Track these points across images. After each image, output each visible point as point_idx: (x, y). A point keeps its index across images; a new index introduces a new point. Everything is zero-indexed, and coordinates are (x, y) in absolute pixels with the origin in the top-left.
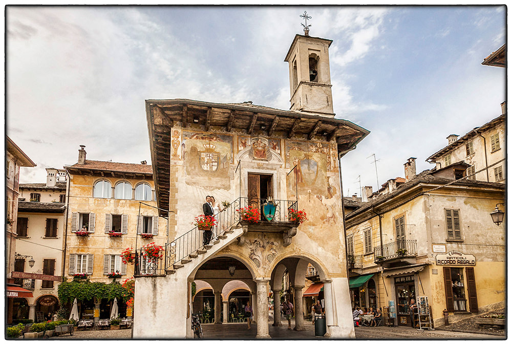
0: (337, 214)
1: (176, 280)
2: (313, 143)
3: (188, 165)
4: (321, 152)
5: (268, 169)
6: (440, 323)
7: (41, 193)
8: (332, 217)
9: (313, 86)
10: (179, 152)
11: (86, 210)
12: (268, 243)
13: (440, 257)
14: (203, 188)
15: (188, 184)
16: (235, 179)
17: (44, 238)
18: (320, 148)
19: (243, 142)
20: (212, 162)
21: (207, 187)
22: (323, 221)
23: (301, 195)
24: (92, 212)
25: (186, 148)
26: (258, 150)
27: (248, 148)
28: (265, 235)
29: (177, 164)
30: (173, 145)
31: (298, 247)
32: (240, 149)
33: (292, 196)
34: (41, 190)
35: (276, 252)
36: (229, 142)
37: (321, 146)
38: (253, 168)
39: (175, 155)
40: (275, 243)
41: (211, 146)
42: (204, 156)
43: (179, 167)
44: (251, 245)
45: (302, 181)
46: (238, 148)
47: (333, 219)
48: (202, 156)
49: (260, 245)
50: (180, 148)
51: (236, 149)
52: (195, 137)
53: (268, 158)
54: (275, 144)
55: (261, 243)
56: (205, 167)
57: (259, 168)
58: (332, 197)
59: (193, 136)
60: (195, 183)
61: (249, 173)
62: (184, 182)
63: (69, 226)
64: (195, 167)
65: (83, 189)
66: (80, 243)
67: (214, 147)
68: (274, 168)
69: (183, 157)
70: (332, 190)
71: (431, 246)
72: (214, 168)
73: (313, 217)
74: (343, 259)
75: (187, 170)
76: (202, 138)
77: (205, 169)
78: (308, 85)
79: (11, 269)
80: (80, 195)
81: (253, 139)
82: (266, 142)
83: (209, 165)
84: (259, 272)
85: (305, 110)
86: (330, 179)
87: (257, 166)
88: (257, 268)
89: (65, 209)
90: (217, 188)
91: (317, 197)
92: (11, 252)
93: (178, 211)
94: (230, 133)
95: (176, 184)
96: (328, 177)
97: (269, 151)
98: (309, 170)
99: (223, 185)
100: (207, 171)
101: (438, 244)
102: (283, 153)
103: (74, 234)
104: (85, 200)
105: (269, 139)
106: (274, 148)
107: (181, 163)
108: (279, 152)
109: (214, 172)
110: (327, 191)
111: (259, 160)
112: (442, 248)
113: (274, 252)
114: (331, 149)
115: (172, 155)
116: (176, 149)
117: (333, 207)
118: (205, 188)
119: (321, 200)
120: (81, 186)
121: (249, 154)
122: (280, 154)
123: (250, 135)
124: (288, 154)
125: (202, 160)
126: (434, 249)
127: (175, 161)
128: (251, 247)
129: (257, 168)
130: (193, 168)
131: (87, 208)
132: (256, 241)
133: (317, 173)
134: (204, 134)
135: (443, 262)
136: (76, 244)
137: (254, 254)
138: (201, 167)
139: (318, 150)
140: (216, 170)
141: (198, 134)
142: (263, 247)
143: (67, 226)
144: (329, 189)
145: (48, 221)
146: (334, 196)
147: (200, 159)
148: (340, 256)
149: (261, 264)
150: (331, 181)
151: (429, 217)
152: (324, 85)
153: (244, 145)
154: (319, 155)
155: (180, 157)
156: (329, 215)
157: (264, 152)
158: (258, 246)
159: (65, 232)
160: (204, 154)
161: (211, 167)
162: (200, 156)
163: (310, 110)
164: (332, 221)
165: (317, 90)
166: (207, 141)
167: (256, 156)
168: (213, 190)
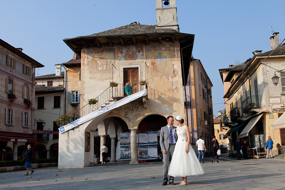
0: (179, 86)
1: (79, 131)
2: (163, 45)
3: (90, 68)
4: (169, 50)
5: (135, 64)
6: (275, 153)
7: (53, 80)
8: (176, 89)
9: (164, 10)
10: (86, 62)
11: (76, 89)
12: (135, 107)
13: (275, 107)
14: (98, 80)
15: (90, 79)
16: (116, 73)
17: (53, 109)
18: (168, 47)
19: (121, 51)
20: (103, 65)
21: (100, 79)
22: (170, 92)
23: (156, 77)
24: (80, 90)
25: (89, 59)
26: (129, 54)
27: (124, 54)
28: (133, 103)
29: (85, 68)
30: (83, 59)
31: (153, 109)
32: (119, 55)
33: (150, 79)
34: (53, 78)
35: (140, 112)
36: (112, 52)
37: (169, 46)
38: (126, 65)
39: (83, 64)
40: (139, 107)
41: (103, 56)
42: (99, 62)
43: (85, 70)
44: (125, 109)
45: (156, 69)
46: (118, 55)
47: (176, 90)
48: (98, 63)
49: (131, 109)
50: (86, 59)
51: (117, 56)
52: (94, 52)
53: (135, 58)
54: (139, 49)
55: (131, 108)
56: (100, 68)
57: (130, 65)
58: (175, 76)
59: (93, 52)
60: (94, 78)
61: (124, 69)
62: (88, 78)
63: (67, 100)
64: (94, 69)
65: (74, 76)
66: (73, 110)
67: (104, 56)
68: (139, 64)
69: (88, 64)
70: (176, 73)
71: (268, 99)
72: (105, 68)
73: (163, 90)
74: (183, 114)
75: (90, 72)
76: (98, 52)
77: (100, 69)
78: (160, 10)
79: (32, 129)
80: (72, 80)
81: (127, 49)
82: (134, 49)
83: (101, 67)
84: (130, 124)
85: (159, 26)
86: (175, 65)
87: (129, 64)
88: (129, 122)
89: (64, 90)
90: (106, 79)
91: (166, 77)
92: (32, 119)
93: (85, 94)
94: (113, 47)
95: (84, 79)
96: (173, 65)
97: (136, 54)
98: (161, 62)
99: (109, 77)
100: (100, 70)
101: (274, 97)
102: (144, 54)
103: (70, 105)
104: (76, 83)
105: (136, 47)
106: (139, 52)
107: (87, 67)
108: (142, 54)
109: (104, 70)
110: (172, 73)
111: (130, 60)
112: (278, 100)
113: (139, 112)
114: (175, 47)
115: (82, 64)
116: (84, 61)
117: (176, 82)
118: (99, 80)
119: (169, 79)
120: (73, 74)
121: (124, 58)
122: (143, 55)
123: (125, 47)
124: (148, 54)
125: (98, 64)
126: (270, 101)
127: (84, 67)
128: (125, 110)
129: (128, 65)
130: (93, 69)
131: (76, 87)
132: (128, 107)
133: (166, 63)
134: (99, 50)
135: (278, 110)
136: (71, 111)
137: (127, 115)
138: (97, 68)
139: (166, 49)
140: (105, 69)
141: (95, 50)
142: (132, 110)
143: (65, 100)
144: (174, 72)
145: (55, 98)
146: (177, 76)
147: (96, 64)
148: (180, 112)
149: (131, 120)
150: (175, 67)
151: (266, 79)
152: (171, 8)
153: (122, 53)
154: (167, 52)
155: (86, 65)
156: (174, 87)
157: (133, 55)
158: (130, 110)
159: (65, 104)
160: (99, 61)
161: (103, 68)
162: (97, 62)
163: (161, 25)
164: (175, 91)
165: (166, 12)
166: (101, 54)
167: (128, 58)
168: (104, 80)
